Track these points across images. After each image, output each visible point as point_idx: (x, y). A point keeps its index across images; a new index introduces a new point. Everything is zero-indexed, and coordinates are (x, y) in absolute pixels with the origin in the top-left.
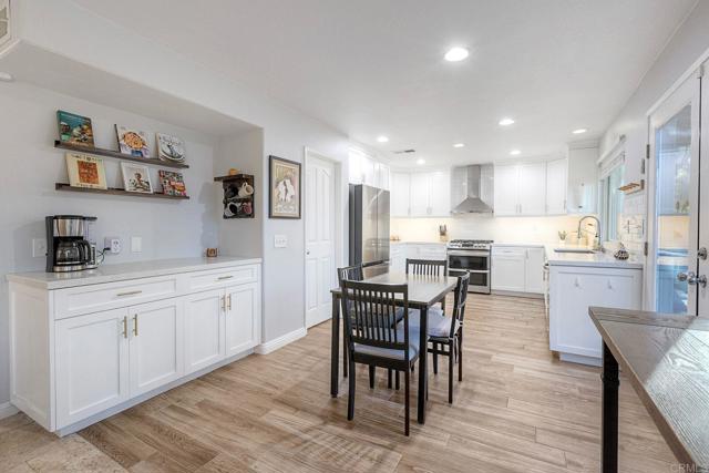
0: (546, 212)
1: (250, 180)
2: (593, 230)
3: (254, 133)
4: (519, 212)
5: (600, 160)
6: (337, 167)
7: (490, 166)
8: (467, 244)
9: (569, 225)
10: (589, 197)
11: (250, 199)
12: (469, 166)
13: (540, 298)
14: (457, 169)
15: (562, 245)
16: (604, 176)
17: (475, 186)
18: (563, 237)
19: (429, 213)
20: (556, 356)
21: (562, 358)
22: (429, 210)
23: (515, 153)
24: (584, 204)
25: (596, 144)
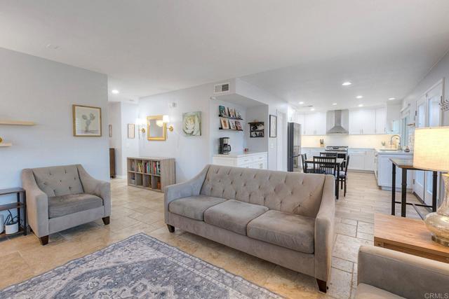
0: (375, 132)
1: (262, 123)
2: (398, 141)
3: (265, 107)
4: (362, 133)
5: (402, 110)
6: (284, 115)
7: (347, 110)
8: (335, 148)
9: (387, 139)
10: (396, 126)
11: (263, 131)
12: (336, 111)
13: (373, 173)
14: (329, 112)
15: (383, 148)
16: (404, 117)
17: (338, 120)
18: (384, 145)
19: (315, 134)
20: (380, 188)
21: (383, 188)
22: (315, 132)
23: (361, 106)
24: (394, 129)
25: (400, 103)
